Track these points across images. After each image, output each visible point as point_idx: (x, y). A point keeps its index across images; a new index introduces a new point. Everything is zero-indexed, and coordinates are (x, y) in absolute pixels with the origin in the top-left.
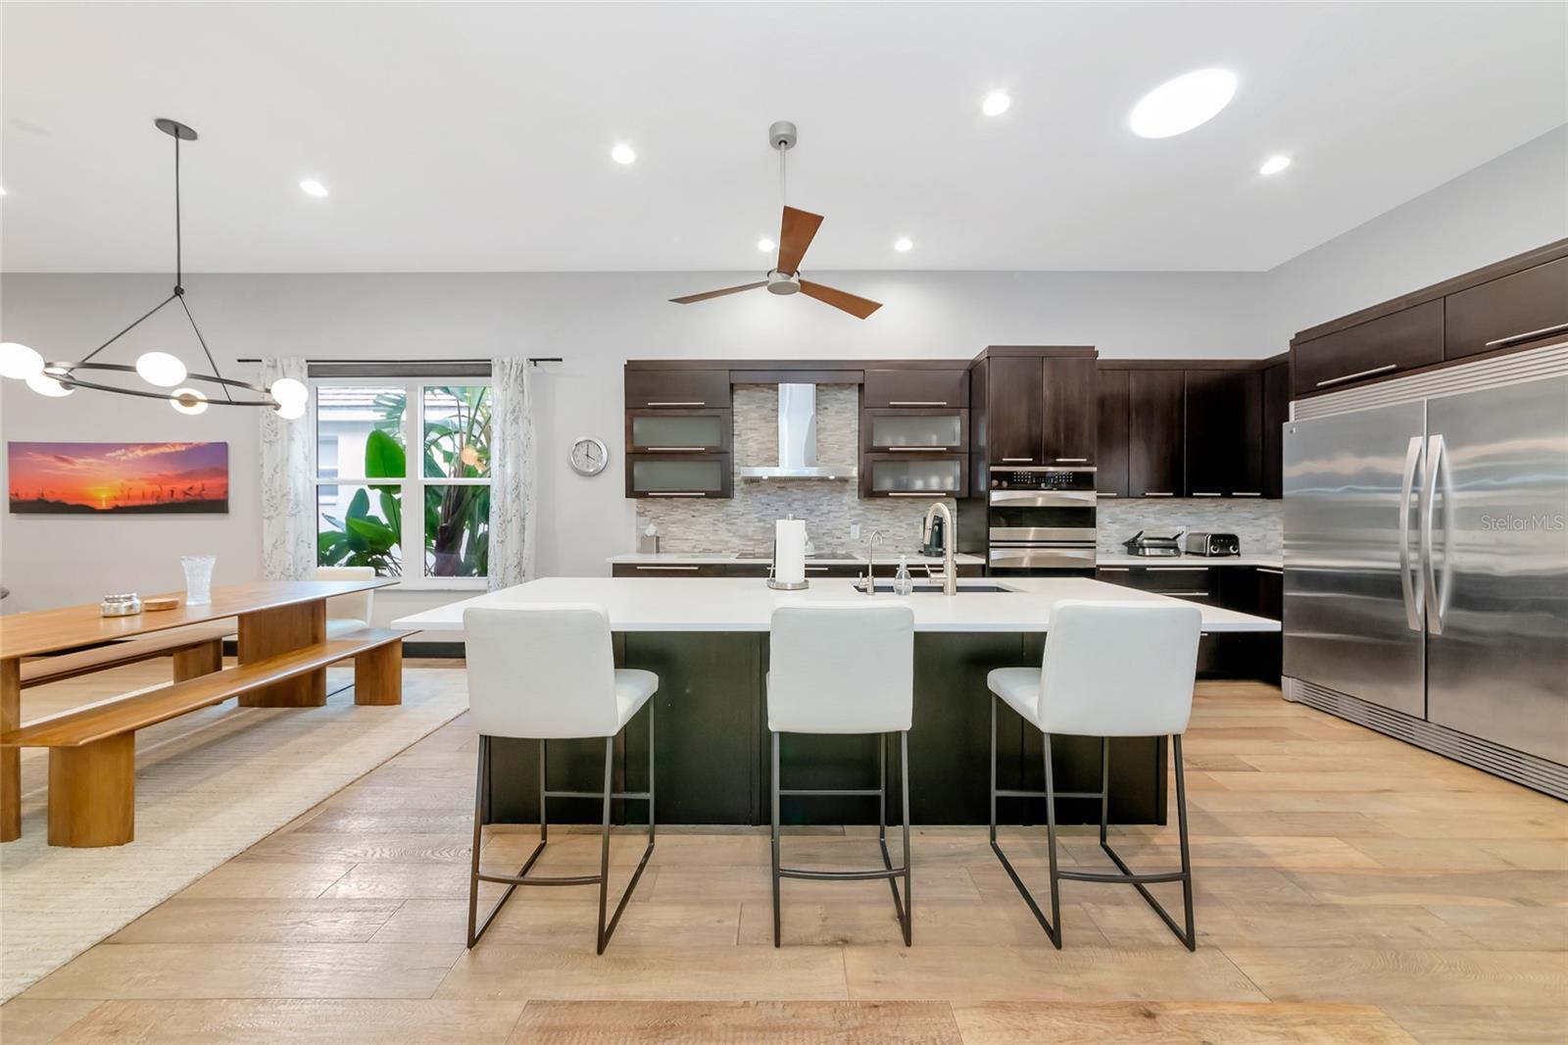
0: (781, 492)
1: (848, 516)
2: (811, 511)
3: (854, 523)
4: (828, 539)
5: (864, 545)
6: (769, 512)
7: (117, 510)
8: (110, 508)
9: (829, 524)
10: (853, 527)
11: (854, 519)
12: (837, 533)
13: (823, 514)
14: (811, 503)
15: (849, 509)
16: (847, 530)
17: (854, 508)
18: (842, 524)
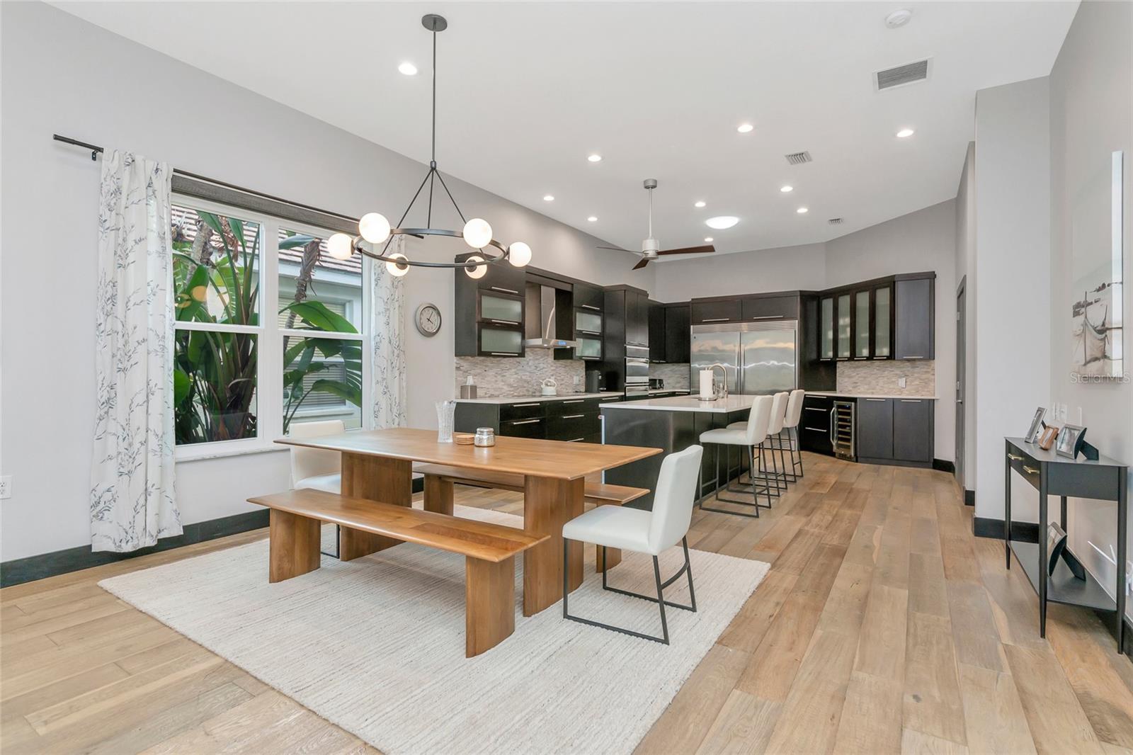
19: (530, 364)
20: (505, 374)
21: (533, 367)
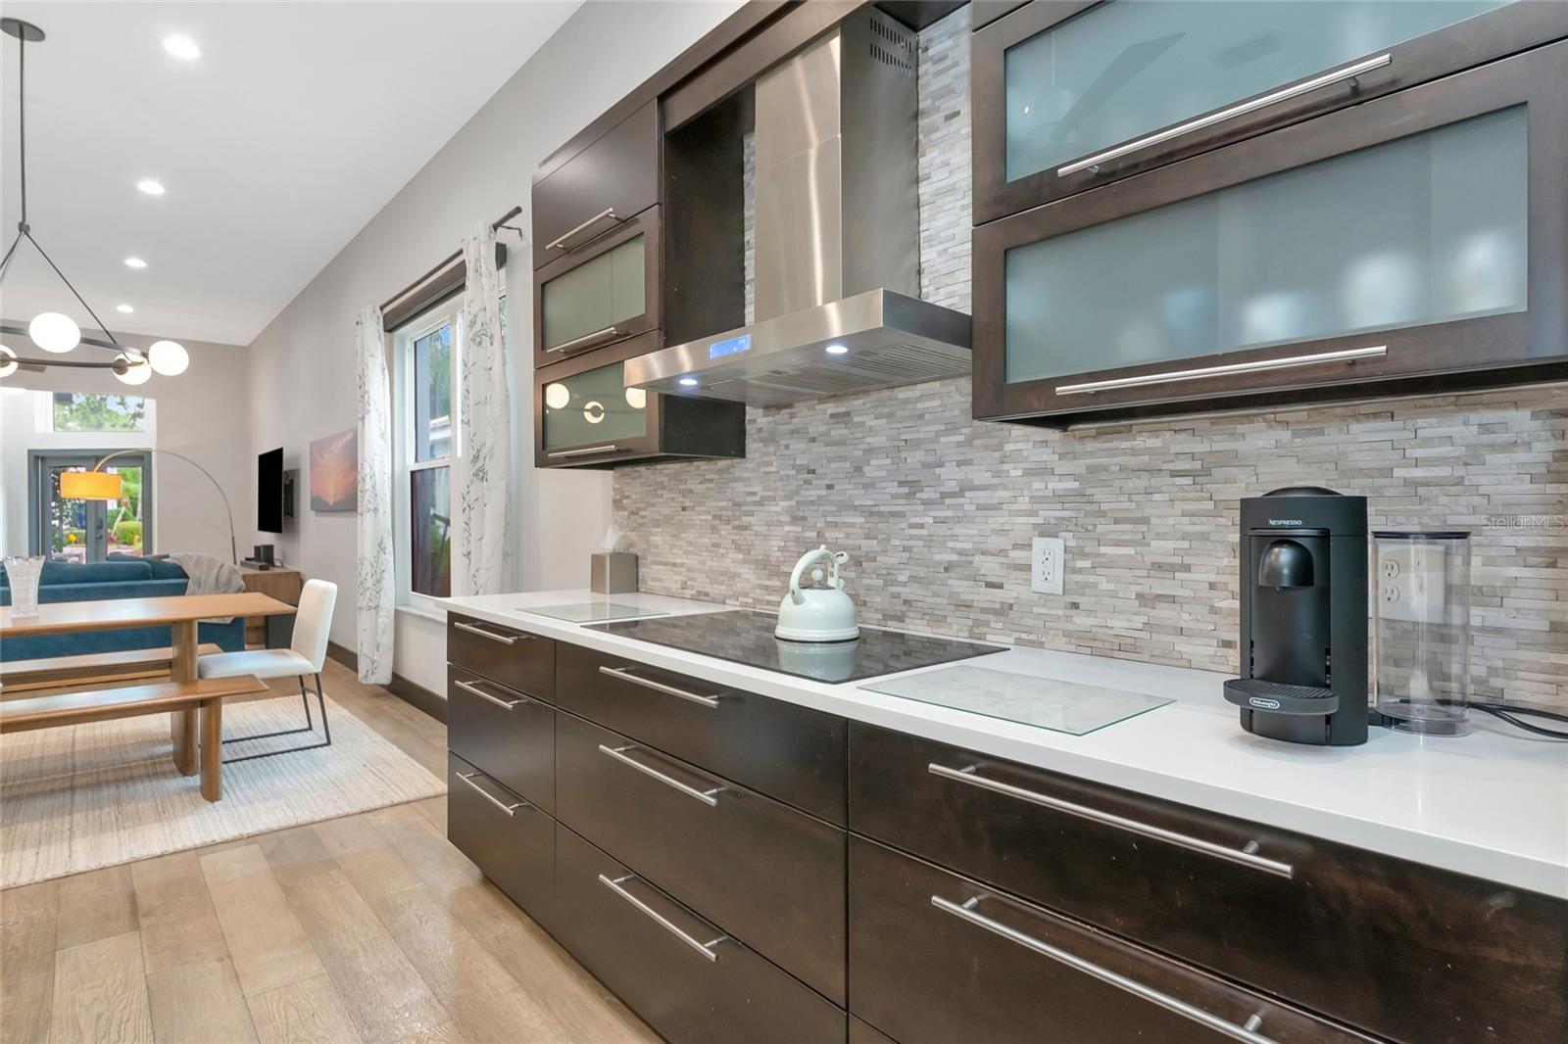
0: (839, 432)
1: (1023, 503)
2: (913, 487)
3: (1047, 531)
4: (960, 586)
5: (1081, 621)
6: (812, 493)
9: (959, 530)
10: (1039, 543)
11: (1048, 514)
12: (989, 567)
13: (944, 495)
14: (915, 458)
15: (1029, 473)
16: (1018, 556)
17: (1045, 471)
18: (1001, 532)
19: (874, 468)
20: (746, 520)
21: (893, 488)
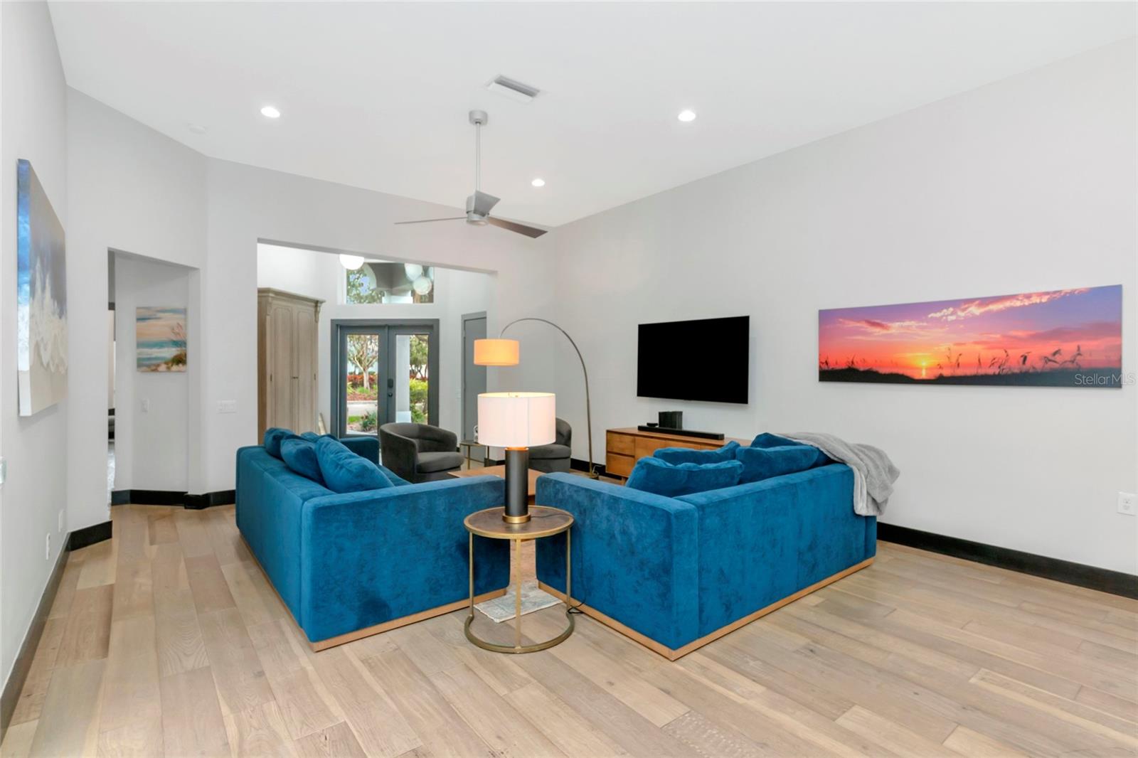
7: (941, 380)
8: (933, 378)
